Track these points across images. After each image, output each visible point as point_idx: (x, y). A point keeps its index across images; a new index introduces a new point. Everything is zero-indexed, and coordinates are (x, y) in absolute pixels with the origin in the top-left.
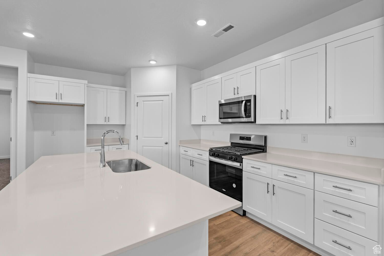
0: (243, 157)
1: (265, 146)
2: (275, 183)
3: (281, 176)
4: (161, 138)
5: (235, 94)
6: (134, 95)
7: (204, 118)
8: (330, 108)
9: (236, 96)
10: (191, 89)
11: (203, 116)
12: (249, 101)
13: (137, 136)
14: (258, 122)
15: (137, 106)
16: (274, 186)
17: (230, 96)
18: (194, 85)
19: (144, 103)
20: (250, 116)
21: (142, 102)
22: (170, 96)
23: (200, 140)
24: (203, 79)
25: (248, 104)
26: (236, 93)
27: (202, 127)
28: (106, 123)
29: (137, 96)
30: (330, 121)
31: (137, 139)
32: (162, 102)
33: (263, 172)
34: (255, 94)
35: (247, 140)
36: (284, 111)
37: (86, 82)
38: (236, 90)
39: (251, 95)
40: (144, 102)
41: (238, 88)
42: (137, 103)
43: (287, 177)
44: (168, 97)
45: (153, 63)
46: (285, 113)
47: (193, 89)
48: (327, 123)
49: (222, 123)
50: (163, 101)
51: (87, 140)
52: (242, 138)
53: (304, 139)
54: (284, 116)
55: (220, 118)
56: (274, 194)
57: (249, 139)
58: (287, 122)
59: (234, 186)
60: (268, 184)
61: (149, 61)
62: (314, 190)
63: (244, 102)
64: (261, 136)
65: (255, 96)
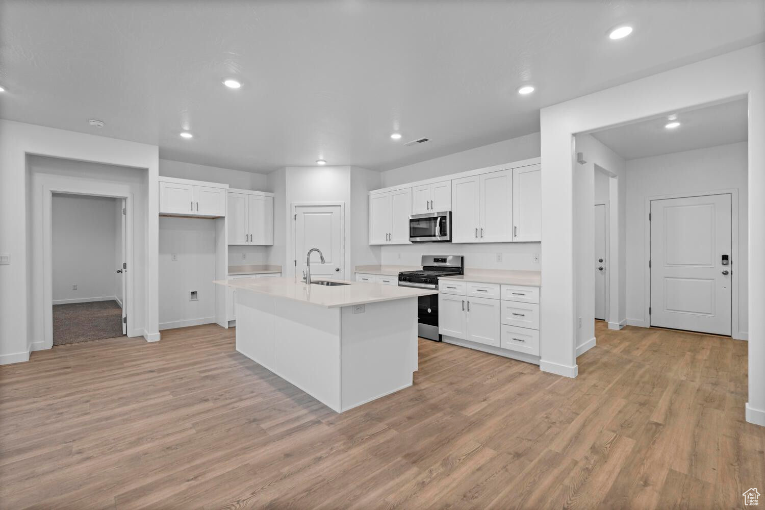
0: (438, 278)
1: (461, 268)
2: (470, 299)
3: (475, 293)
4: (331, 262)
5: (428, 209)
6: (291, 205)
7: (388, 237)
8: (515, 228)
9: (430, 211)
10: (368, 197)
11: (387, 234)
12: (445, 218)
13: (295, 261)
14: (453, 241)
15: (295, 219)
16: (468, 302)
17: (422, 211)
18: (373, 192)
19: (305, 216)
20: (445, 235)
21: (303, 214)
22: (343, 206)
23: (381, 266)
24: (384, 187)
25: (444, 221)
26: (430, 207)
27: (382, 248)
28: (247, 244)
29: (295, 207)
30: (516, 240)
31: (296, 265)
32: (330, 214)
33: (458, 291)
34: (450, 210)
35: (442, 262)
36: (479, 230)
37: (227, 186)
38: (430, 204)
39: (447, 212)
40: (305, 214)
41: (432, 202)
42: (295, 215)
43: (479, 292)
44: (339, 207)
45: (321, 163)
46: (479, 232)
47: (372, 197)
48: (514, 241)
49: (412, 242)
50: (332, 213)
51: (229, 267)
52: (436, 260)
53: (499, 258)
54: (479, 235)
55: (411, 237)
56: (468, 310)
57: (444, 260)
58: (482, 241)
59: (429, 311)
60: (463, 301)
61: (317, 161)
62: (500, 299)
63: (439, 219)
64: (458, 257)
65: (451, 213)
